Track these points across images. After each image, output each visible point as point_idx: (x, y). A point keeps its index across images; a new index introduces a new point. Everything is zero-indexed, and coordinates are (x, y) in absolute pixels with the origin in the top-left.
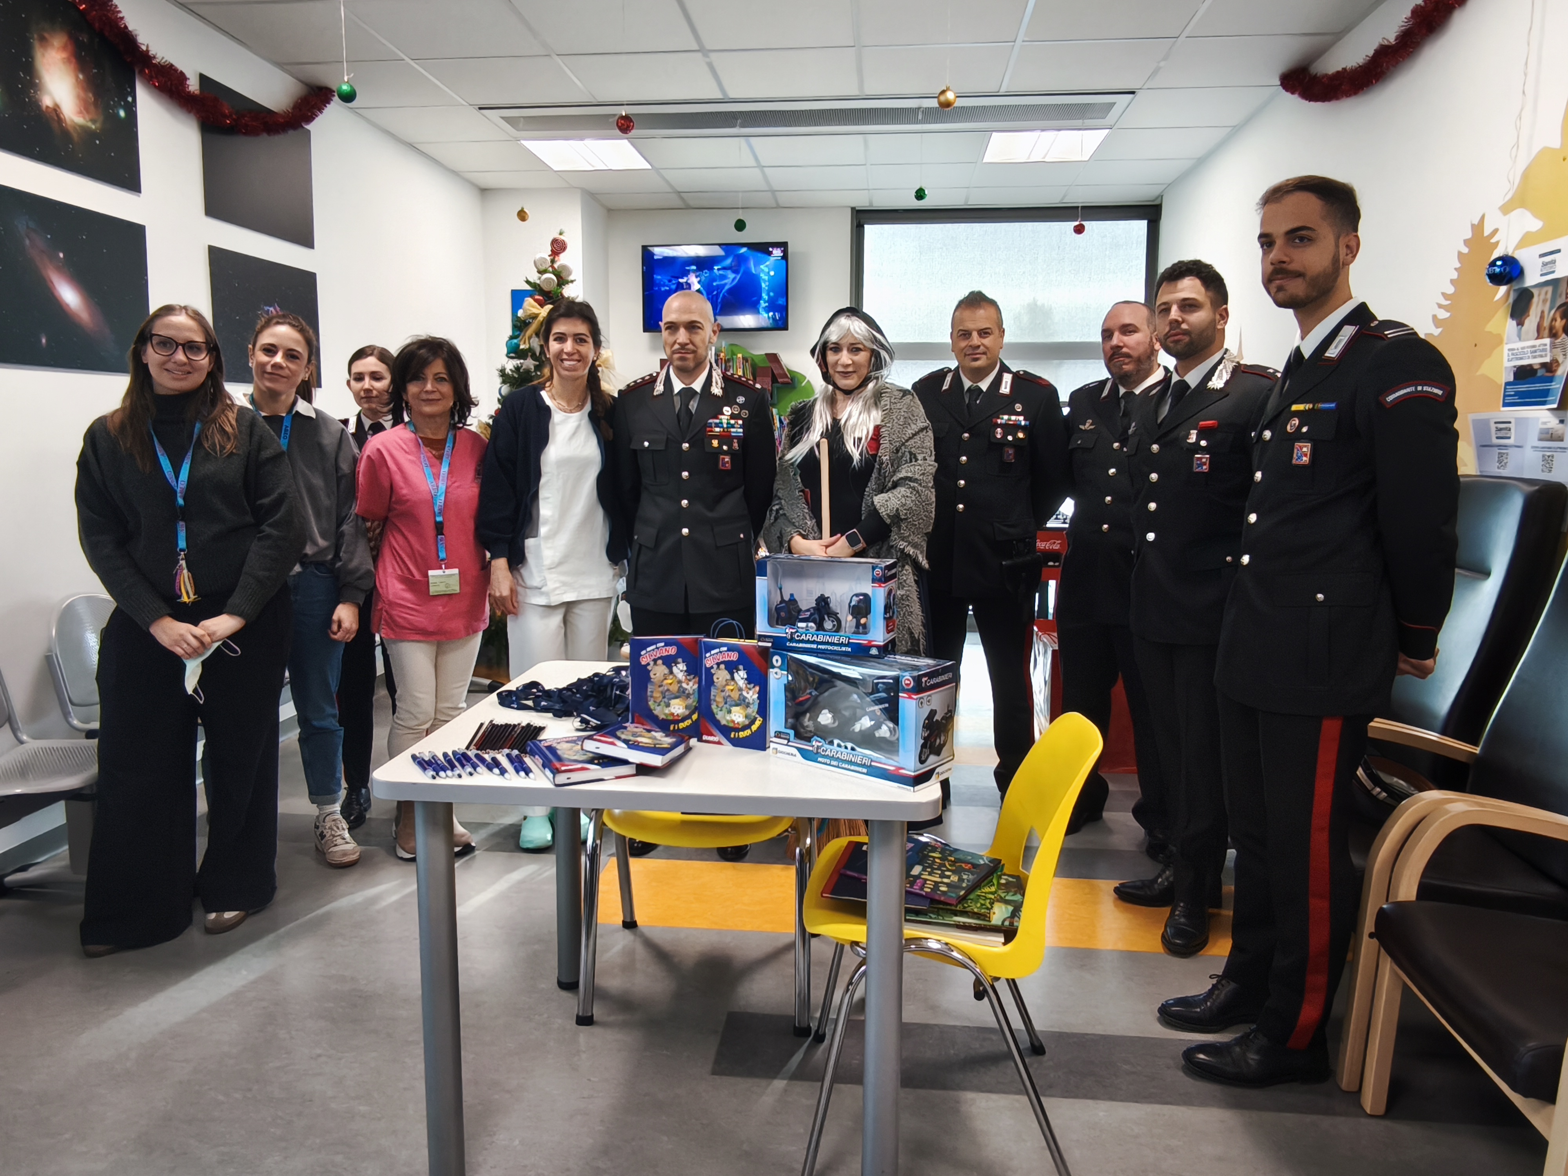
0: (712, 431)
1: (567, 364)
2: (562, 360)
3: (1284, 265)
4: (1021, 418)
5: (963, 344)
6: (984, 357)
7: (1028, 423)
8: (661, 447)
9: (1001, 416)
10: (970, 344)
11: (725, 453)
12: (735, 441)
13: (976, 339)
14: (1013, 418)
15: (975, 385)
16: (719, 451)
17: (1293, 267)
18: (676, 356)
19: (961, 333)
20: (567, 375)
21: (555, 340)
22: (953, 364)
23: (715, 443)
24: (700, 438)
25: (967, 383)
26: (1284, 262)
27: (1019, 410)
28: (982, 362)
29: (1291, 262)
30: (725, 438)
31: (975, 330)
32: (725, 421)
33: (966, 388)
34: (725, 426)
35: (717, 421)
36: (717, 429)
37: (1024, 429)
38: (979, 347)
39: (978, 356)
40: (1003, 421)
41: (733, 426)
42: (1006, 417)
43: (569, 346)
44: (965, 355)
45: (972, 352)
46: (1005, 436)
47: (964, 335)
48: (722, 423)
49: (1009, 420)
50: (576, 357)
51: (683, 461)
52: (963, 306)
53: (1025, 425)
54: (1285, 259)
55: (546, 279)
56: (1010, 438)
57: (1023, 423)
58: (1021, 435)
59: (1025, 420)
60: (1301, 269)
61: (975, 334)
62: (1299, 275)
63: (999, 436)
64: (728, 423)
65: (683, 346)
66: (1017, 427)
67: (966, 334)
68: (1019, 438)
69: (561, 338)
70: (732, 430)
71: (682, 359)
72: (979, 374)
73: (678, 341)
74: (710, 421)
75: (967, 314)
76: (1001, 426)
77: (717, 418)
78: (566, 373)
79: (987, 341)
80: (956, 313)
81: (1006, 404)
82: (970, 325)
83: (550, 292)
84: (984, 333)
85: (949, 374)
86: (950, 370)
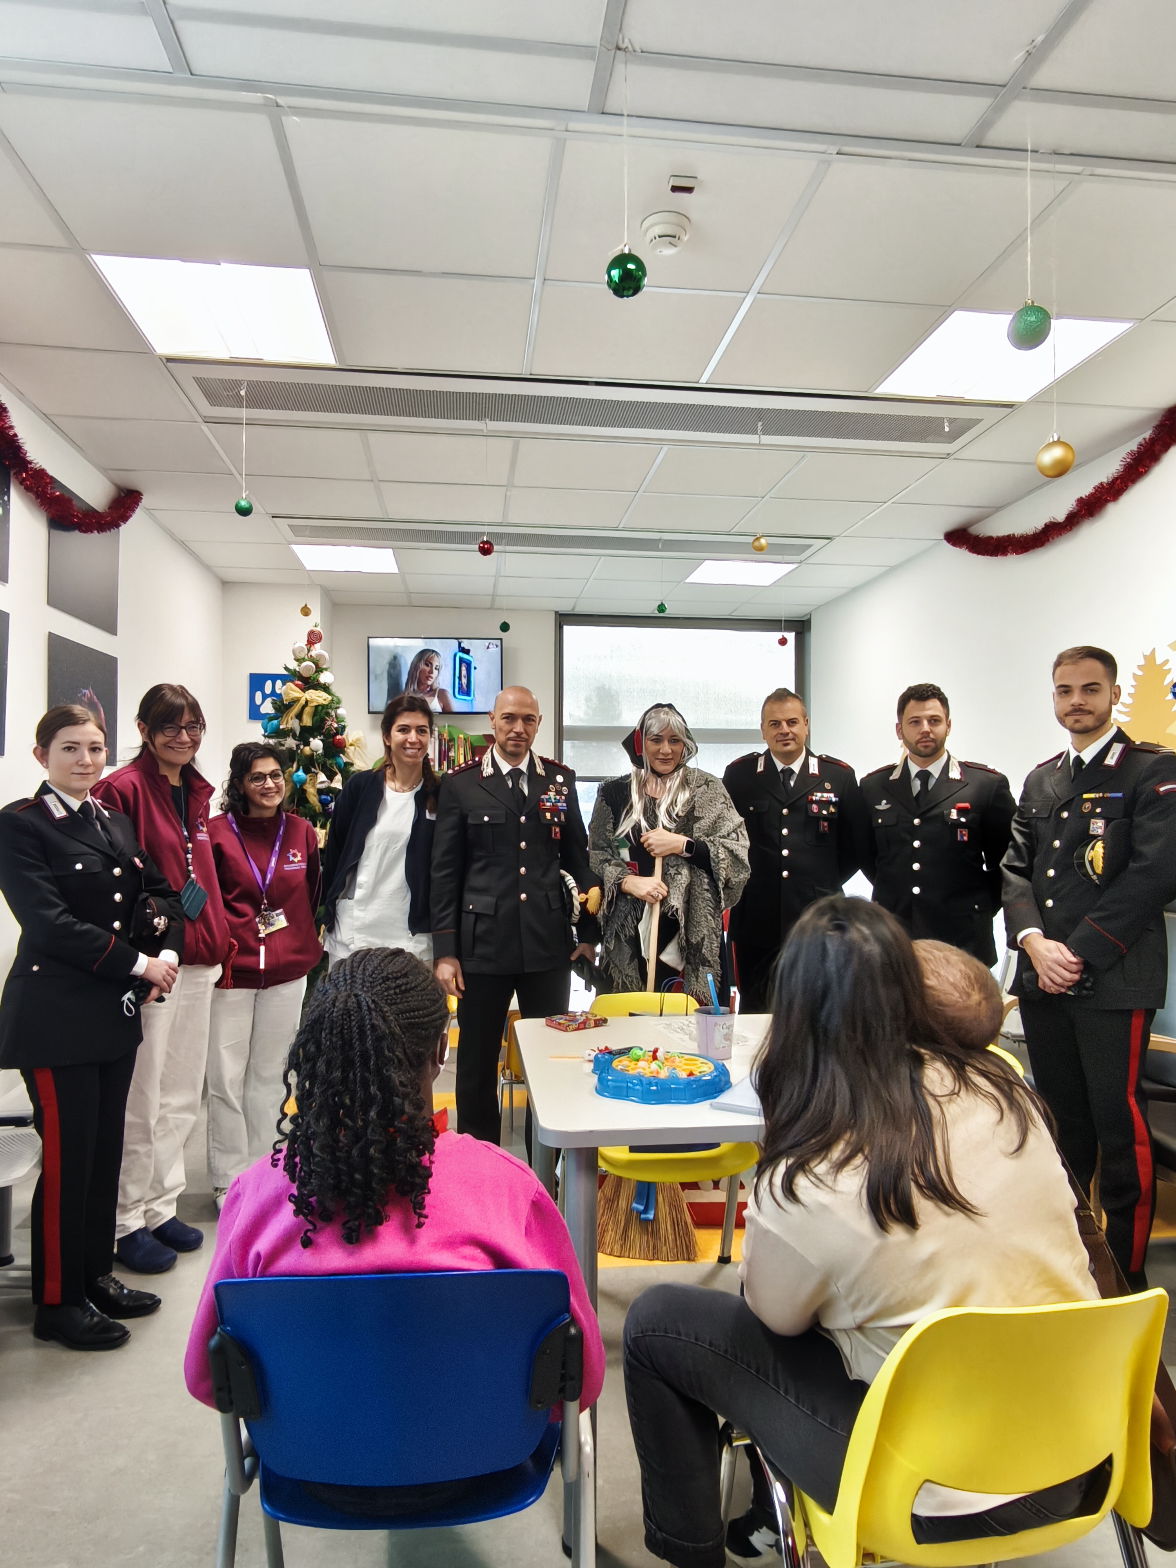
0: (545, 806)
1: (409, 752)
2: (405, 749)
3: (1081, 707)
4: (832, 795)
5: (774, 732)
6: (792, 742)
7: (837, 799)
8: (502, 821)
9: (815, 794)
10: (780, 732)
11: (556, 824)
12: (562, 813)
13: (785, 728)
14: (825, 795)
15: (787, 767)
16: (551, 823)
17: (1087, 708)
18: (511, 742)
19: (771, 723)
20: (409, 762)
21: (399, 731)
22: (761, 748)
23: (548, 815)
24: (536, 813)
25: (780, 766)
26: (1081, 705)
27: (829, 788)
28: (792, 747)
29: (1087, 704)
30: (554, 811)
31: (784, 720)
32: (553, 797)
33: (779, 769)
34: (553, 801)
35: (547, 797)
36: (548, 804)
37: (834, 804)
38: (788, 734)
39: (788, 742)
40: (818, 798)
41: (559, 802)
42: (819, 794)
43: (413, 736)
44: (777, 741)
45: (784, 738)
46: (820, 810)
47: (775, 724)
48: (550, 798)
49: (822, 797)
50: (418, 746)
51: (520, 832)
52: (772, 700)
53: (836, 801)
54: (1083, 703)
55: (306, 666)
56: (824, 812)
57: (834, 799)
58: (832, 810)
59: (835, 796)
60: (1092, 709)
61: (784, 724)
62: (1090, 712)
63: (815, 811)
64: (555, 799)
65: (519, 735)
66: (829, 803)
67: (777, 724)
68: (832, 813)
69: (405, 729)
70: (559, 804)
71: (516, 746)
72: (790, 757)
73: (514, 730)
74: (543, 797)
75: (776, 707)
76: (816, 802)
77: (547, 794)
78: (409, 760)
79: (795, 729)
80: (766, 707)
81: (817, 783)
82: (779, 716)
83: (309, 678)
84: (791, 722)
85: (760, 759)
86: (759, 755)
